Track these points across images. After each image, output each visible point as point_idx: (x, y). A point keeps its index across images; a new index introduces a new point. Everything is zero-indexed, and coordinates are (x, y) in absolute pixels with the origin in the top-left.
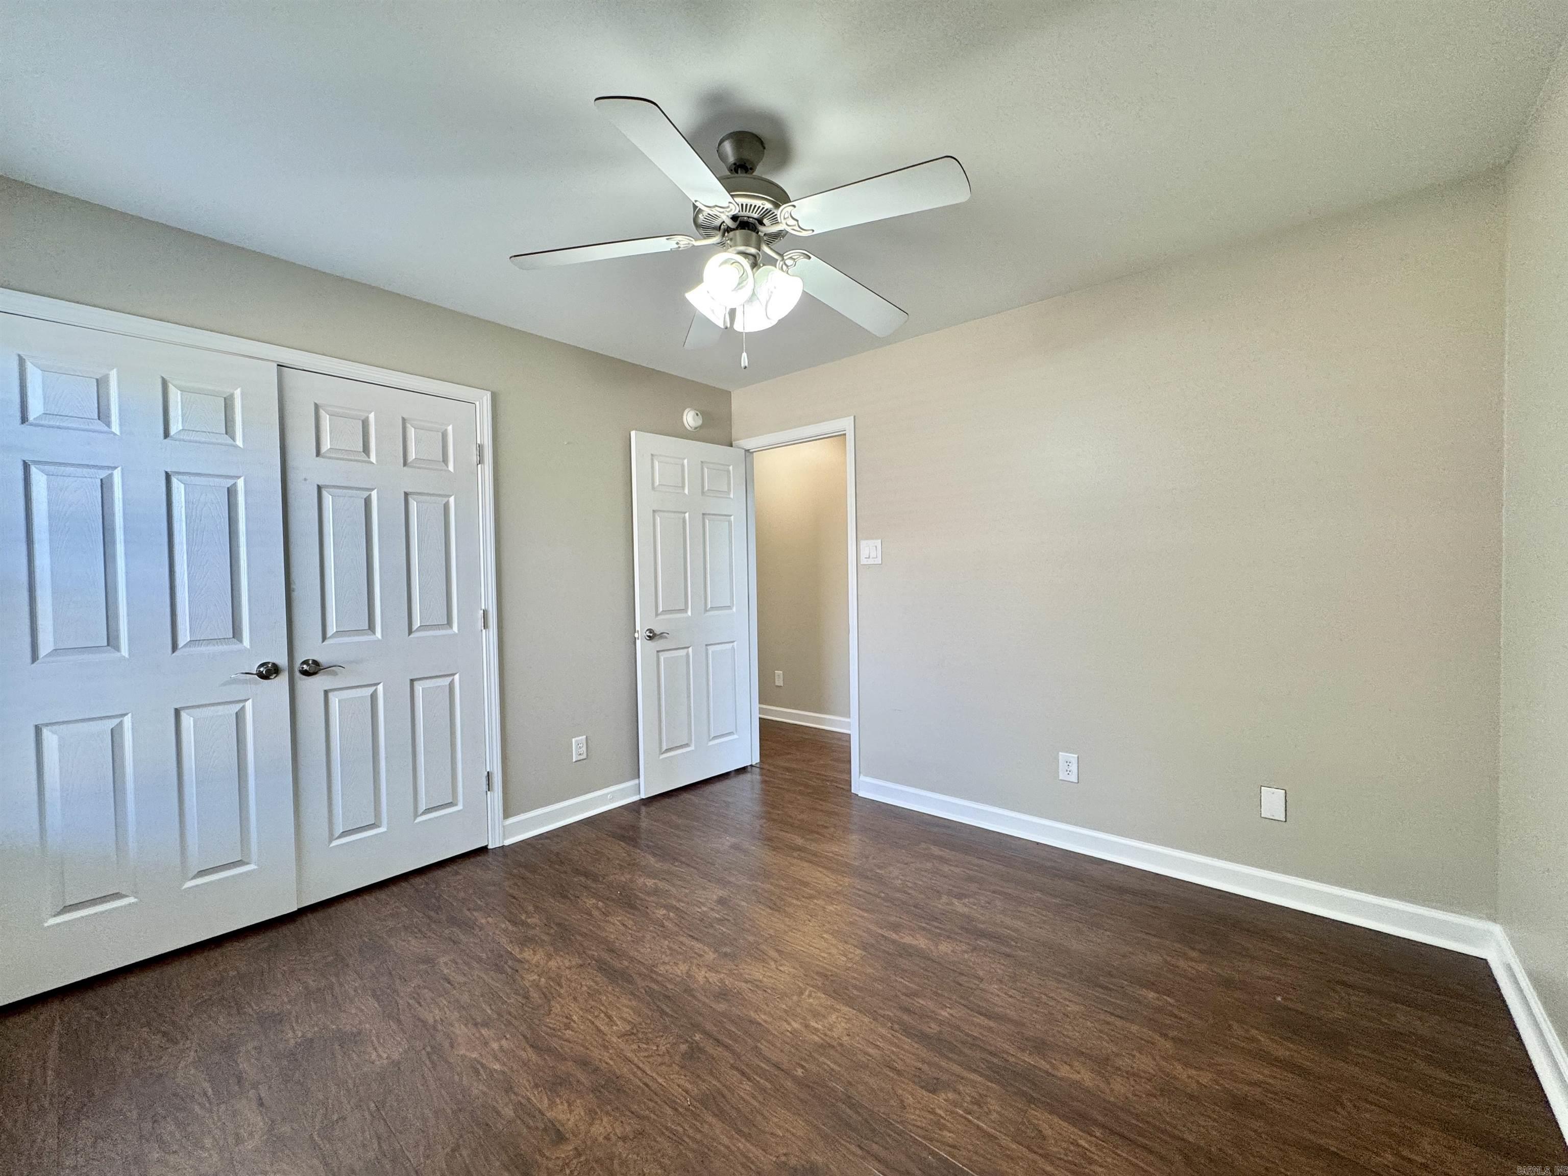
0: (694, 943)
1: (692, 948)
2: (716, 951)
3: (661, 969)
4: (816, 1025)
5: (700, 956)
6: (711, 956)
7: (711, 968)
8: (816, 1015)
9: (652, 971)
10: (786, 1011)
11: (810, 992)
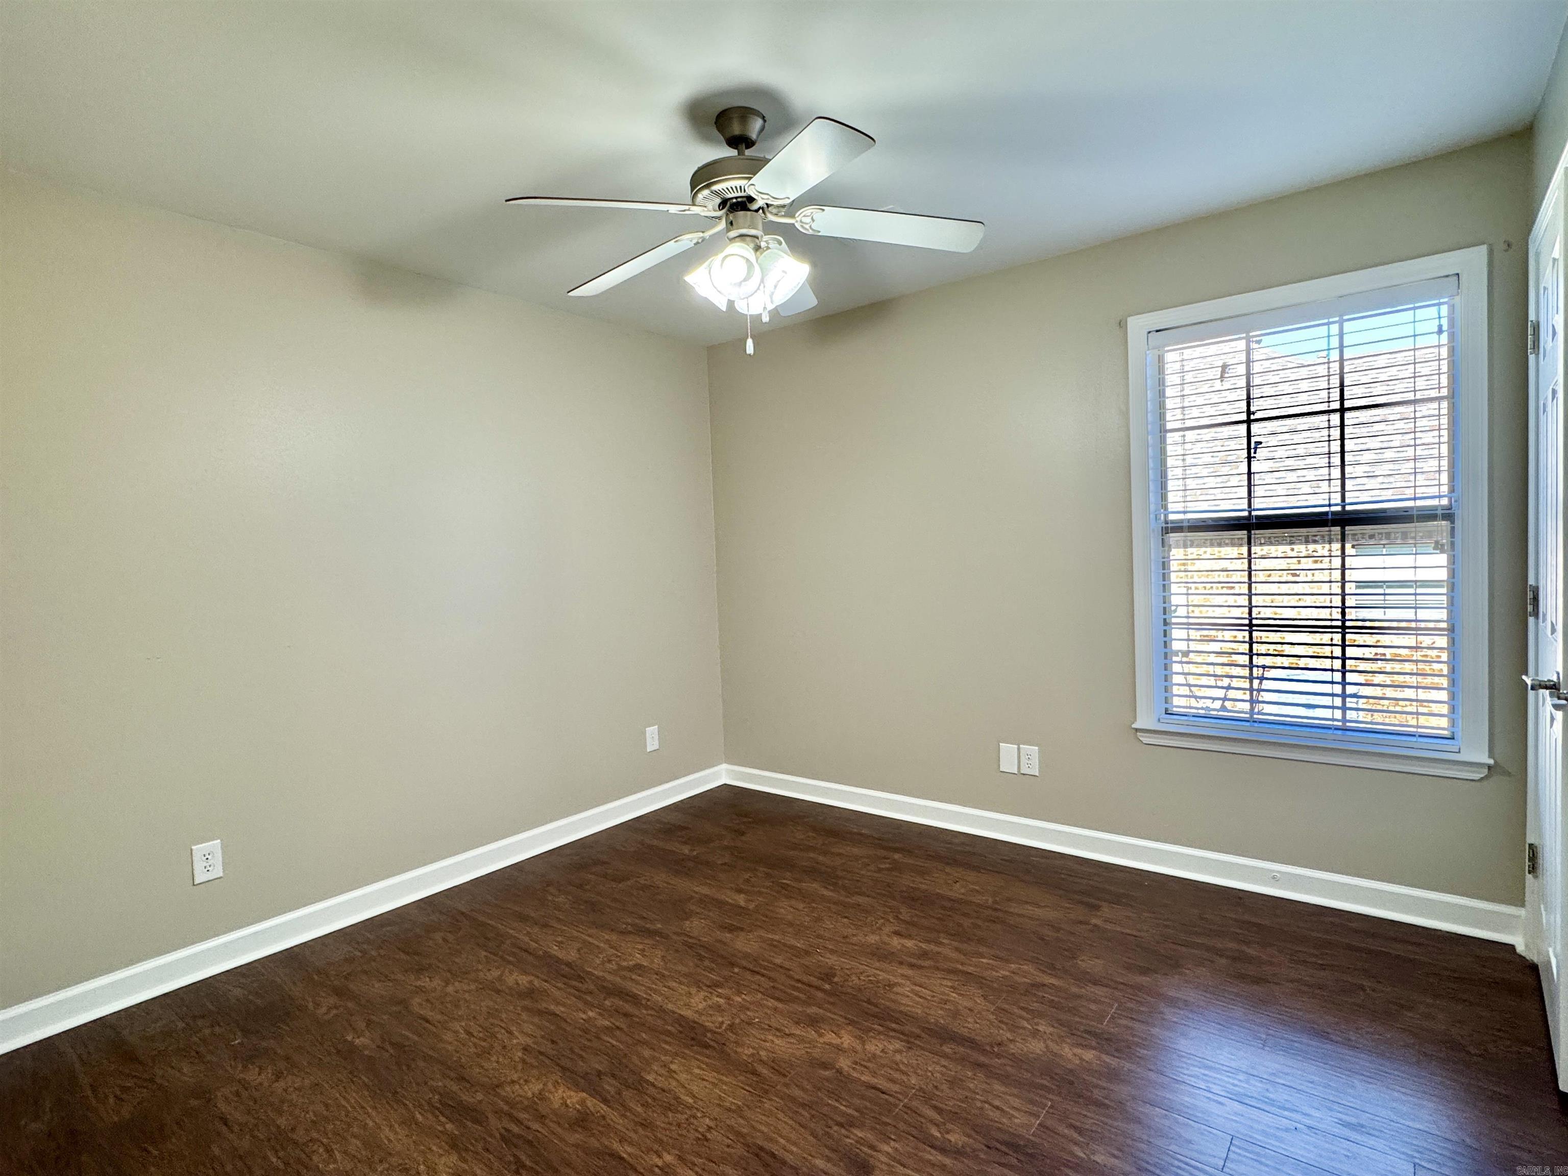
0: (874, 1081)
1: (874, 1074)
2: (839, 1071)
3: (898, 1045)
4: (718, 999)
5: (856, 1063)
6: (844, 1063)
7: (839, 1049)
8: (718, 1008)
9: (908, 1042)
10: (748, 1009)
11: (720, 1027)
